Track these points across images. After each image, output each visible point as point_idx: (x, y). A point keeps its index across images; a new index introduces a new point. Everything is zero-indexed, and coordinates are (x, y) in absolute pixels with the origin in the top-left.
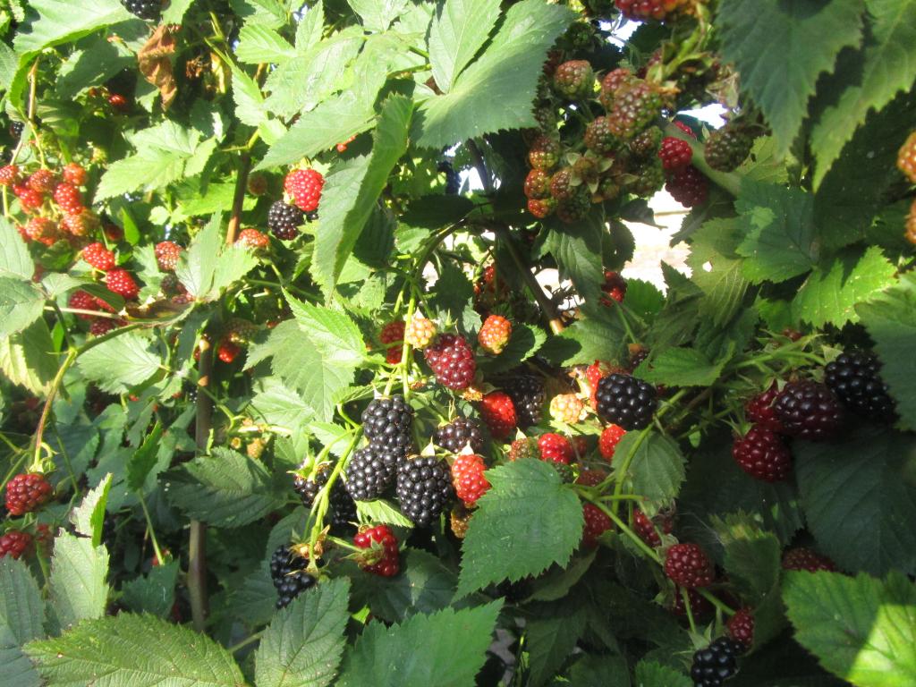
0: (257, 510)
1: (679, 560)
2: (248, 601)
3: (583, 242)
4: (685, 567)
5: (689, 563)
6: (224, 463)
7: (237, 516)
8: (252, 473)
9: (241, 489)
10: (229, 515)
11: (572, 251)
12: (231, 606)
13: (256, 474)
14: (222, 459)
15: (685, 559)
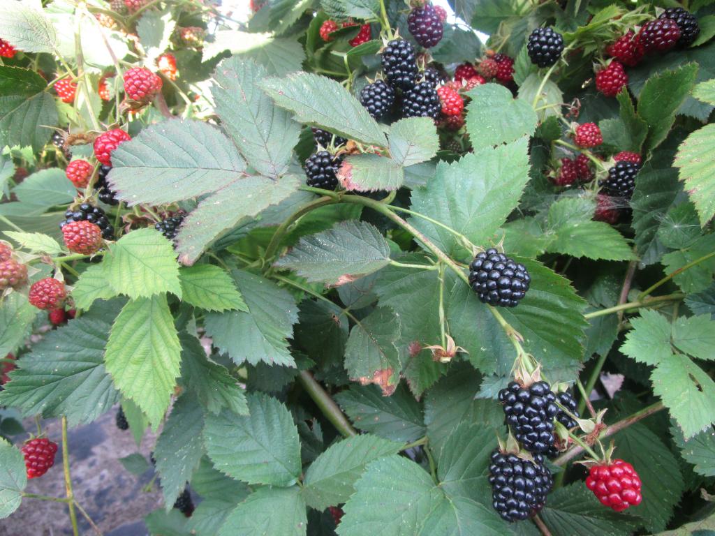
15: (590, 129)
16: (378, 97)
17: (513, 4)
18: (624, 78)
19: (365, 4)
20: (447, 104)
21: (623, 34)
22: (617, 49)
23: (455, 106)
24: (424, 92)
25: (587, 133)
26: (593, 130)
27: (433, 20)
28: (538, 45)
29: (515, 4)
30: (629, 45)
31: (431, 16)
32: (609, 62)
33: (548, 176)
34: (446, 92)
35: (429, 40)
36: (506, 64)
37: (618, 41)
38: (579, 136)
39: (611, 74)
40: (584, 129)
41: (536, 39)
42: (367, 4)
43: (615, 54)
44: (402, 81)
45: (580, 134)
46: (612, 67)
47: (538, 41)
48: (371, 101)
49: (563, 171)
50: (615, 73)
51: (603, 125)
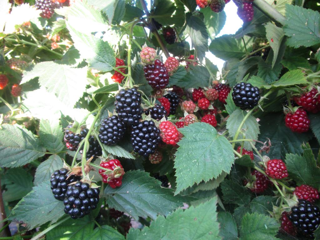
0: (29, 158)
1: (275, 166)
2: (26, 211)
3: (200, 32)
4: (278, 170)
5: (280, 168)
6: (9, 133)
7: (18, 161)
8: (25, 139)
9: (19, 147)
10: (13, 161)
11: (195, 36)
12: (15, 215)
13: (27, 139)
14: (8, 131)
15: (278, 166)
16: (110, 130)
17: (239, 46)
18: (307, 122)
19: (106, 60)
20: (166, 136)
21: (308, 90)
22: (302, 101)
23: (172, 138)
24: (145, 129)
25: (275, 169)
26: (280, 166)
27: (160, 72)
28: (239, 96)
29: (240, 46)
30: (312, 100)
31: (159, 69)
32: (296, 109)
33: (245, 187)
34: (166, 127)
35: (158, 86)
36: (225, 92)
37: (304, 95)
38: (268, 170)
39: (297, 119)
40: (273, 165)
41: (238, 91)
42: (108, 60)
43: (301, 104)
44: (127, 121)
45: (270, 169)
46: (298, 113)
47: (239, 93)
48: (105, 132)
49: (257, 184)
50: (300, 118)
51: (289, 158)
